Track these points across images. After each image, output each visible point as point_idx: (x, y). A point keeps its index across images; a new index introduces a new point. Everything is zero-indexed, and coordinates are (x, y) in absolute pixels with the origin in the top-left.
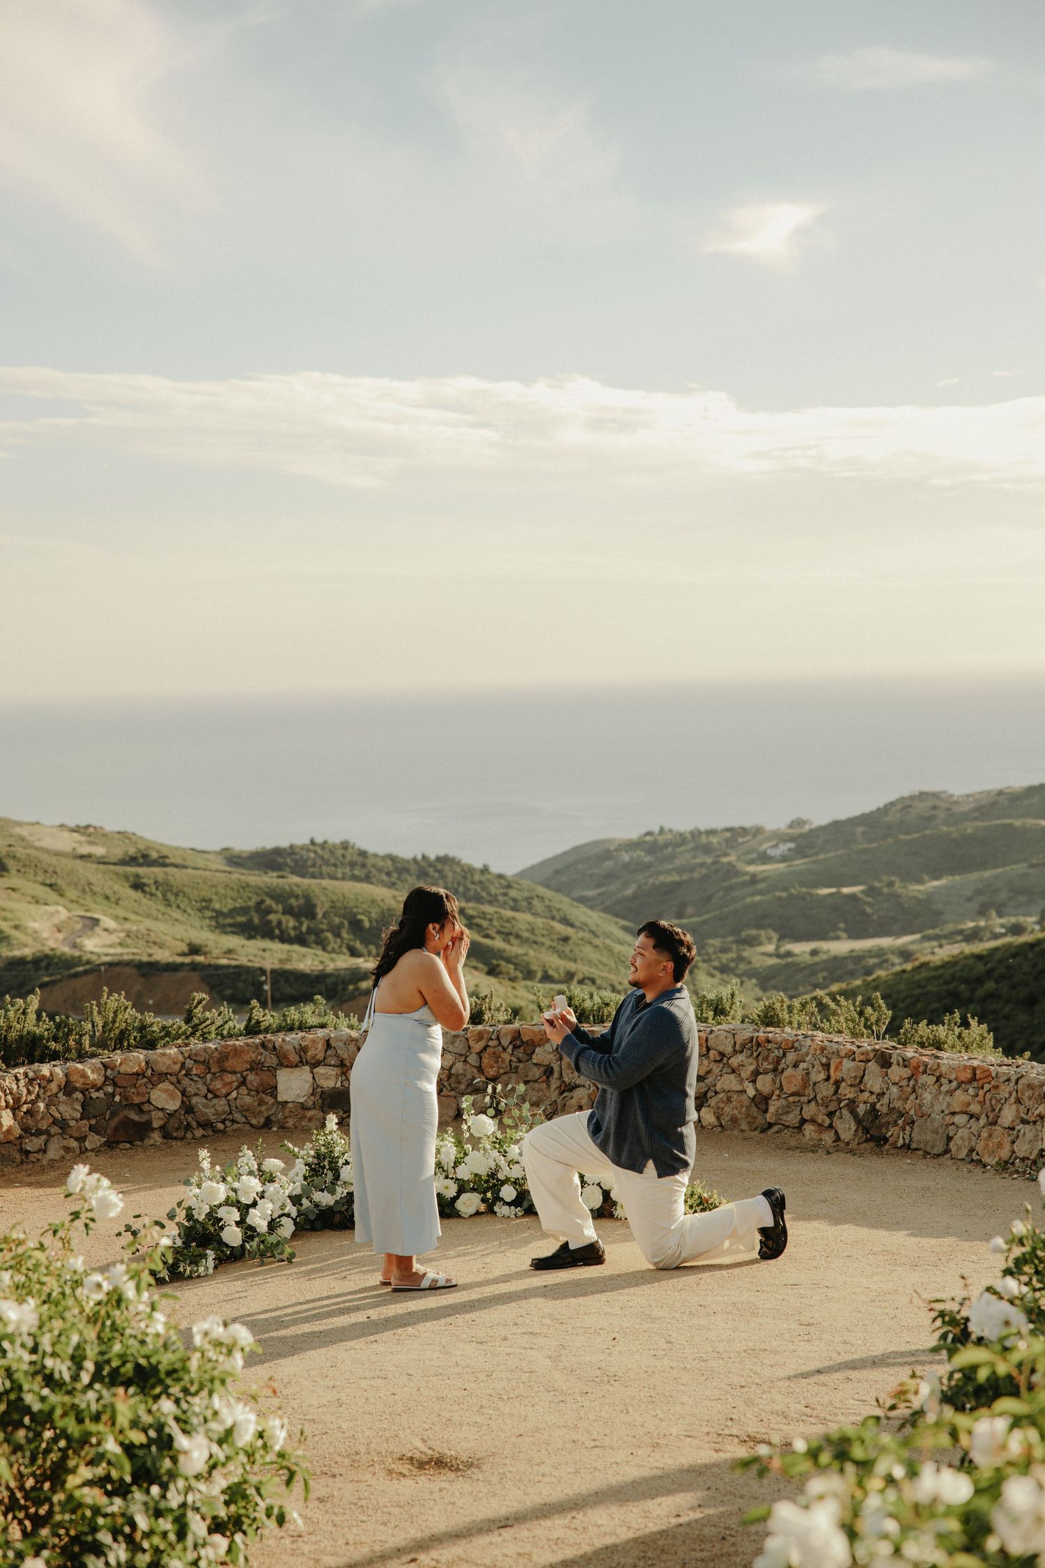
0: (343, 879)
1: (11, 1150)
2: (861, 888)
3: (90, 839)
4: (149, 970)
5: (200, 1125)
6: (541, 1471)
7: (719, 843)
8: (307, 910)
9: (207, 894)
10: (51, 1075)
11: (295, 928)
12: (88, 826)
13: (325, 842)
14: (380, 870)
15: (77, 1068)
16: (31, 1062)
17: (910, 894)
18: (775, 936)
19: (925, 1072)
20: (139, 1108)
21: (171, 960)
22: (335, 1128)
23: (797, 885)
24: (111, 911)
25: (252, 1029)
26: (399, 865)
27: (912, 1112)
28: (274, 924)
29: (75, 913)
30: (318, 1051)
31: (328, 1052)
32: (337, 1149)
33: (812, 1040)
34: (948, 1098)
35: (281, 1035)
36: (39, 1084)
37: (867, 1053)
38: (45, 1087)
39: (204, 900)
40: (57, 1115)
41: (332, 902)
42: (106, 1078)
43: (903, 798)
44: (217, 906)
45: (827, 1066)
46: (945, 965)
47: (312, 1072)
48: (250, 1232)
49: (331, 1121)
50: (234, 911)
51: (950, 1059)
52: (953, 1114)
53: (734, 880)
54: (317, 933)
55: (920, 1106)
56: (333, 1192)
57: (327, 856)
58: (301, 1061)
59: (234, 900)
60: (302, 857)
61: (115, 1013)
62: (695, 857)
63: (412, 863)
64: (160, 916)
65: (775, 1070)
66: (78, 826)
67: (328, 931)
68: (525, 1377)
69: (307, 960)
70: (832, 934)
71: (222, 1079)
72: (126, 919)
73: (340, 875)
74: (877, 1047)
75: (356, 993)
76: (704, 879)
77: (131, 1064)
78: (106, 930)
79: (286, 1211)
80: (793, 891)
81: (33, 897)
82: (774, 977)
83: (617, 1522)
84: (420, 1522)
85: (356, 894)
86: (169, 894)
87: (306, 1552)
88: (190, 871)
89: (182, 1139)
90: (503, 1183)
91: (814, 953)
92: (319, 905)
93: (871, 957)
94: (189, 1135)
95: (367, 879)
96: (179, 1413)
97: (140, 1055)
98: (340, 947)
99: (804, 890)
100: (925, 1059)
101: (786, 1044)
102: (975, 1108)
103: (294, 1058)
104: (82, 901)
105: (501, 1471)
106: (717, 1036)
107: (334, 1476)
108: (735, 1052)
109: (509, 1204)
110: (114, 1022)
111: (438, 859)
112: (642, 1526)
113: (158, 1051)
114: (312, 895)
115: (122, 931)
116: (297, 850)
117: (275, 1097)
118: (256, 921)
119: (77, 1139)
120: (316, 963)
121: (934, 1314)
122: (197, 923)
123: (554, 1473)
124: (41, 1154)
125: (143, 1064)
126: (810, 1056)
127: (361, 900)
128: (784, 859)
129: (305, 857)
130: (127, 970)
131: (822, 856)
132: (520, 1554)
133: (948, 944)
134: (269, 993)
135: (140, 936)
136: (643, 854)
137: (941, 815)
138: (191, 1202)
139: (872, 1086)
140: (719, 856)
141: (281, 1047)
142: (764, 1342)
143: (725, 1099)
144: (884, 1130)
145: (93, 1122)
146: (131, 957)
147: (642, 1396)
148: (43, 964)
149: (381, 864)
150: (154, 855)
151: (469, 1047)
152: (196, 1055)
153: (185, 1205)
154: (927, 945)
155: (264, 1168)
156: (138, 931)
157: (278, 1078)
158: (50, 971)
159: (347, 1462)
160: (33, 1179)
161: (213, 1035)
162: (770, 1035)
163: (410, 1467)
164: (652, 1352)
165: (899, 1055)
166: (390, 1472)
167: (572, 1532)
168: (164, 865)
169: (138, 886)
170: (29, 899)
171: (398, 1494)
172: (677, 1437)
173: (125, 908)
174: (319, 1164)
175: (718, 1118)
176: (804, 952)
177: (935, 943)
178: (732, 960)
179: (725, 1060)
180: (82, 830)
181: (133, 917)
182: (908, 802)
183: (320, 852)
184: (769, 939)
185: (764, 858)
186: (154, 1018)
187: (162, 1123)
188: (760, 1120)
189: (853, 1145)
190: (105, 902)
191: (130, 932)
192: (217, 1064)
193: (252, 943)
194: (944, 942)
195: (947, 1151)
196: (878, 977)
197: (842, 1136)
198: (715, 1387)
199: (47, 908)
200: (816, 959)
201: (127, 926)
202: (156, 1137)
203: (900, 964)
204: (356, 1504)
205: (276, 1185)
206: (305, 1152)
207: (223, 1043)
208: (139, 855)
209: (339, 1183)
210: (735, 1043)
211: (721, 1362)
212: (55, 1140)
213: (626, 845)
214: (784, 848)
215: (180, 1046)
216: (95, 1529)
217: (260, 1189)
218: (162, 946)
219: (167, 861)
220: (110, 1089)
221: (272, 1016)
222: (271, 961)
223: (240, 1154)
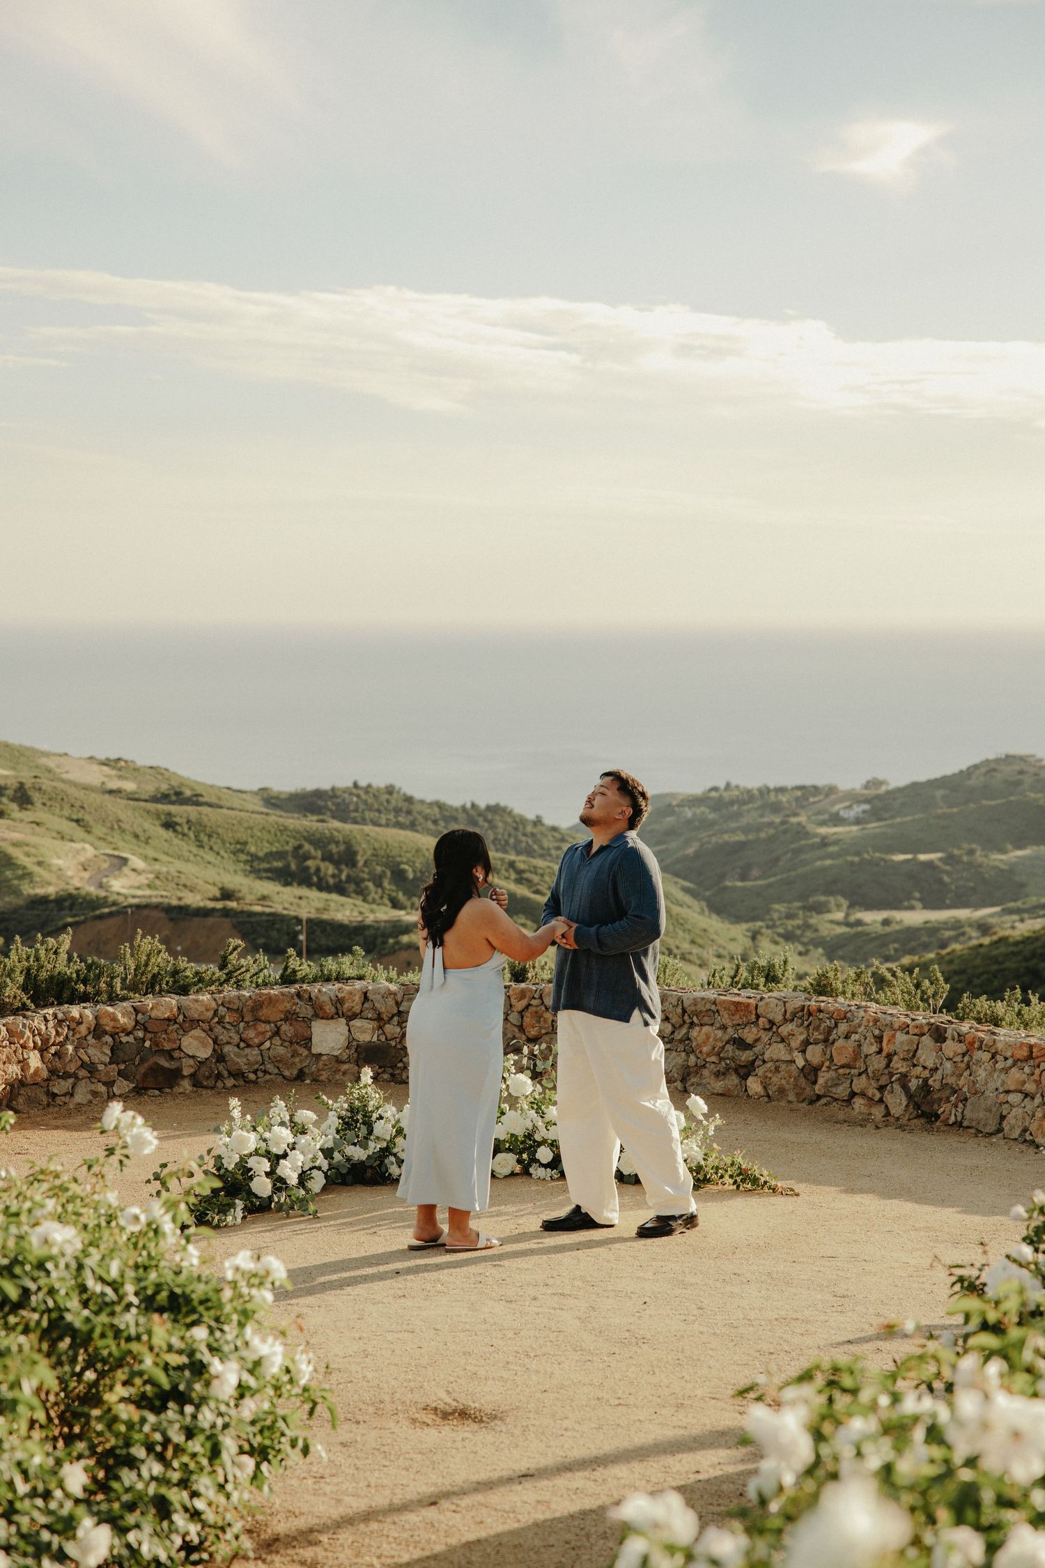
0: (387, 825)
1: (38, 1091)
2: (939, 855)
3: (120, 773)
4: (178, 915)
5: (230, 1074)
6: (564, 1426)
7: (788, 802)
8: (348, 857)
9: (242, 836)
10: (81, 1017)
11: (333, 876)
12: (119, 759)
13: (369, 786)
14: (426, 818)
15: (107, 1011)
16: (60, 1004)
17: (992, 863)
18: (845, 903)
19: (980, 1048)
20: (169, 1055)
21: (201, 904)
22: (370, 1081)
23: (870, 850)
24: (141, 851)
25: (288, 978)
26: (447, 814)
27: (965, 1089)
28: (312, 870)
29: (102, 852)
30: (355, 1003)
31: (365, 1005)
32: (371, 1103)
33: (865, 1011)
34: (1003, 1076)
35: (318, 986)
36: (68, 1026)
37: (921, 1026)
38: (74, 1030)
39: (238, 843)
40: (86, 1059)
41: (374, 849)
42: (137, 1022)
43: (987, 761)
44: (253, 849)
45: (879, 1039)
46: (1026, 941)
47: (348, 1025)
48: (280, 1184)
49: (366, 1074)
50: (271, 856)
51: (1006, 1035)
52: (1008, 1092)
53: (803, 842)
54: (358, 882)
55: (974, 1083)
56: (365, 1147)
57: (370, 801)
58: (337, 1013)
59: (271, 844)
60: (344, 800)
61: (148, 956)
62: (762, 816)
63: (460, 811)
64: (192, 858)
65: (826, 1041)
66: (108, 759)
67: (369, 880)
68: (552, 1336)
69: (345, 910)
70: (906, 904)
71: (256, 1029)
72: (156, 860)
73: (383, 821)
74: (932, 1021)
75: (397, 947)
76: (771, 839)
77: (162, 1009)
78: (134, 870)
79: (317, 1164)
80: (866, 856)
81: (59, 833)
82: (841, 947)
83: (637, 1475)
84: (441, 1468)
85: (400, 842)
86: (202, 835)
87: (328, 1492)
88: (225, 811)
89: (212, 1088)
90: (539, 1144)
91: (886, 922)
92: (361, 852)
93: (947, 929)
94: (220, 1084)
95: (412, 826)
96: (211, 1340)
97: (172, 1001)
98: (382, 898)
99: (877, 855)
100: (981, 1035)
101: (838, 1015)
102: (1030, 1087)
103: (330, 1009)
104: (110, 839)
105: (525, 1424)
106: (767, 1004)
107: (358, 1423)
108: (785, 1020)
109: (545, 1166)
110: (146, 965)
111: (489, 808)
112: (661, 1480)
113: (191, 997)
114: (353, 841)
115: (151, 873)
116: (339, 793)
117: (309, 1049)
118: (293, 867)
119: (105, 1084)
120: (355, 914)
121: (954, 1279)
122: (231, 867)
123: (577, 1427)
124: (68, 1097)
125: (175, 1009)
126: (863, 1028)
127: (404, 848)
128: (858, 821)
129: (347, 801)
130: (155, 914)
131: (898, 820)
132: (539, 1502)
133: (1030, 918)
134: (304, 944)
135: (170, 878)
136: (707, 811)
137: (1028, 780)
138: (220, 1151)
139: (925, 1060)
140: (788, 816)
141: (317, 998)
142: (796, 1311)
143: (773, 1068)
144: (936, 1107)
145: (122, 1067)
146: (160, 900)
147: (670, 1358)
148: (67, 904)
149: (428, 811)
150: (188, 793)
151: (511, 1006)
152: (229, 1002)
153: (214, 1153)
154: (1008, 918)
155: (296, 1119)
156: (168, 873)
157: (313, 1029)
158: (74, 912)
159: (371, 1409)
160: (59, 1122)
161: (248, 983)
162: (822, 1004)
163: (434, 1417)
164: (683, 1317)
165: (954, 1029)
166: (414, 1421)
167: (592, 1483)
168: (198, 804)
169: (169, 825)
170: (55, 834)
171: (421, 1442)
172: (702, 1398)
173: (155, 848)
174: (352, 1117)
175: (765, 1088)
176: (875, 922)
177: (1016, 917)
178: (799, 927)
179: (774, 1029)
180: (112, 764)
181: (163, 858)
182: (993, 765)
183: (364, 796)
184: (839, 906)
185: (836, 820)
186: (188, 962)
187: (192, 1070)
188: (808, 1091)
189: (904, 1121)
190: (134, 841)
191: (159, 873)
192: (252, 1012)
193: (288, 890)
194: (1026, 916)
195: (1000, 1130)
196: (953, 951)
197: (892, 1112)
198: (744, 1353)
199: (73, 845)
200: (888, 929)
201: (157, 866)
202: (186, 1085)
203: (978, 938)
204: (378, 1450)
205: (308, 1137)
206: (339, 1105)
207: (257, 991)
208: (172, 792)
209: (372, 1137)
210: (786, 1011)
211: (751, 1329)
212: (83, 1083)
213: (689, 801)
214: (858, 809)
215: (213, 993)
216: (128, 1444)
217: (291, 1140)
218: (192, 889)
219: (201, 799)
220: (140, 1034)
221: (309, 966)
222: (307, 910)
223: (272, 1104)
